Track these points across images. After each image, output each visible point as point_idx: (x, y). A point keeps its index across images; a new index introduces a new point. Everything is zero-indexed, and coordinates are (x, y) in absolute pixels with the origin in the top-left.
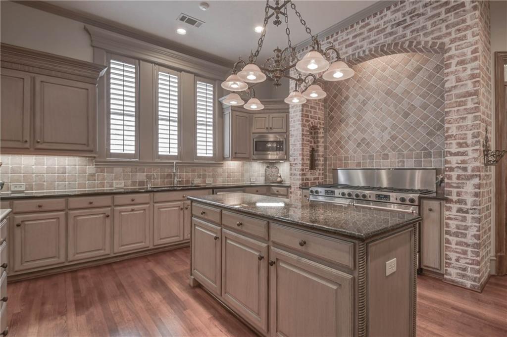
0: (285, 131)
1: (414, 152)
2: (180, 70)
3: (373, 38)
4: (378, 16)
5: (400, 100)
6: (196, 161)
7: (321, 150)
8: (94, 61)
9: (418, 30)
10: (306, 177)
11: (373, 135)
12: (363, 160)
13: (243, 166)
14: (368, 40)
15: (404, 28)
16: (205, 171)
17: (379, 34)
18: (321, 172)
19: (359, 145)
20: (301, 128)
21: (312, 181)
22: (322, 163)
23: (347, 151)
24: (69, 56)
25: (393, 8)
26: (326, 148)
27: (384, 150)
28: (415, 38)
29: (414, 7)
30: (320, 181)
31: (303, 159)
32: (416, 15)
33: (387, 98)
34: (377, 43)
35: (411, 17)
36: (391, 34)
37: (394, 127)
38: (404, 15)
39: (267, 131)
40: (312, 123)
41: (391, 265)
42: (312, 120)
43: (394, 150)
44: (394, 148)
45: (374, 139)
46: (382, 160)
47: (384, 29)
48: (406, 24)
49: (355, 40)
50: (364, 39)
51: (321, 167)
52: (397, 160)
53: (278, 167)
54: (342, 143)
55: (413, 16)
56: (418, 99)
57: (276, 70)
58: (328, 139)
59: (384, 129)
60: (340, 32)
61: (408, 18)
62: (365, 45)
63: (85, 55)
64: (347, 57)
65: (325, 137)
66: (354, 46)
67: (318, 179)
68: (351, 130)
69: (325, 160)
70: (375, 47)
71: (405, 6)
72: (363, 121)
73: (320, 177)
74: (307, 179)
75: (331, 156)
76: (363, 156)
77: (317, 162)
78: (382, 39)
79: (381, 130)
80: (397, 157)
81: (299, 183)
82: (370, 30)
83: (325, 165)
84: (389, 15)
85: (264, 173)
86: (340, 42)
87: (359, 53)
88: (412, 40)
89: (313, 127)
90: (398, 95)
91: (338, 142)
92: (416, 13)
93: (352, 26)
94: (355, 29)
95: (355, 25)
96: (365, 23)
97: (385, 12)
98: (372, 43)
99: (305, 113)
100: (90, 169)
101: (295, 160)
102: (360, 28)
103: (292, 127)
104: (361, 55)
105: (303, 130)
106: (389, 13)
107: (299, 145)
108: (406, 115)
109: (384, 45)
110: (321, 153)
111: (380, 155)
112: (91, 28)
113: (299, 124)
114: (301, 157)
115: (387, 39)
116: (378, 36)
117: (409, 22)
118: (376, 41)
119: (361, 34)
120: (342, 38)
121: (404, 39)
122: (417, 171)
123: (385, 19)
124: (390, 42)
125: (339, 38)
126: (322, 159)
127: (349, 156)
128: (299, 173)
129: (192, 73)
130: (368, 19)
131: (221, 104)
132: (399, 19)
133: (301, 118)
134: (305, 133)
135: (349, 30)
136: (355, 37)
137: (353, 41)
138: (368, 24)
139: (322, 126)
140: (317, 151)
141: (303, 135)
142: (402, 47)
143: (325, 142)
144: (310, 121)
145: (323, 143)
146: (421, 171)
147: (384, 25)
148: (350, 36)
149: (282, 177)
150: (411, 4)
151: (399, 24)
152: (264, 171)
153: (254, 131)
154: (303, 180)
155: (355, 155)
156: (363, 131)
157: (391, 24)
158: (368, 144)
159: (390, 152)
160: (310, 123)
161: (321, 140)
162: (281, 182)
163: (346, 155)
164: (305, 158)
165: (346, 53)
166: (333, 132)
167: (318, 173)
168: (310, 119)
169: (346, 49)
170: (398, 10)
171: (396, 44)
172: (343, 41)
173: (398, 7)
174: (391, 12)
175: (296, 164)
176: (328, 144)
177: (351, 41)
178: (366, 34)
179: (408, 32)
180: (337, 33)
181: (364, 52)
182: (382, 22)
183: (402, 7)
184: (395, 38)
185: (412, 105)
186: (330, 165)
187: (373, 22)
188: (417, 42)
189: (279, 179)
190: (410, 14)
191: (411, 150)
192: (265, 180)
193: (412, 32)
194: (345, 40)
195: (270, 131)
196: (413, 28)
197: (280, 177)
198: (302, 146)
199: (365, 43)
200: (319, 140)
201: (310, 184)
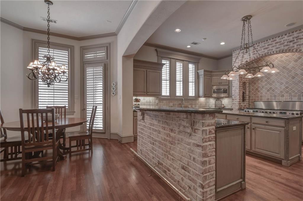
0: (228, 84)
1: (297, 94)
2: (183, 61)
3: (277, 46)
4: (281, 37)
5: (290, 71)
6: (189, 98)
7: (247, 92)
8: (158, 61)
9: (300, 45)
10: (241, 105)
11: (276, 86)
12: (270, 97)
13: (206, 100)
14: (275, 47)
15: (294, 43)
16: (192, 102)
17: (281, 45)
18: (247, 103)
19: (268, 91)
20: (239, 83)
21: (244, 107)
22: (247, 98)
23: (262, 93)
24: (147, 61)
25: (288, 35)
26: (249, 92)
27: (282, 93)
28: (299, 48)
29: (298, 35)
30: (247, 107)
31: (240, 97)
32: (299, 39)
33: (283, 70)
34: (280, 48)
35: (297, 39)
36: (287, 45)
37: (287, 83)
38: (293, 38)
39: (219, 84)
40: (244, 81)
41: (295, 128)
42: (243, 79)
43: (287, 93)
44: (287, 92)
45: (276, 88)
46: (281, 98)
47: (283, 43)
48: (294, 42)
49: (269, 46)
50: (273, 47)
51: (247, 101)
52: (289, 97)
53: (222, 100)
54: (259, 89)
55: (298, 39)
56: (299, 71)
57: (247, 69)
58: (251, 88)
59: (282, 84)
60: (260, 42)
61: (295, 39)
62: (274, 49)
63: (154, 60)
64: (265, 54)
65: (249, 87)
66: (268, 49)
67: (246, 106)
68: (264, 84)
69: (249, 97)
70: (279, 51)
71: (294, 34)
72: (271, 80)
73: (247, 105)
74: (241, 106)
75: (252, 95)
76: (271, 95)
77: (245, 98)
78: (282, 47)
79: (280, 84)
80: (289, 96)
81: (237, 107)
82: (277, 43)
83: (249, 99)
84: (286, 38)
85: (215, 103)
86: (261, 47)
87: (271, 52)
88: (297, 49)
89: (244, 82)
90: (289, 69)
91: (257, 89)
92: (299, 38)
93: (267, 41)
94: (269, 42)
95: (269, 40)
96: (273, 40)
97: (284, 36)
98: (277, 48)
99: (240, 76)
100: (157, 101)
101: (235, 97)
102: (271, 42)
103: (234, 83)
104: (272, 53)
105: (240, 84)
106: (286, 36)
107: (237, 91)
108: (293, 78)
109: (284, 50)
110: (247, 94)
111: (280, 95)
112: (159, 50)
113: (238, 82)
114: (239, 96)
115: (285, 47)
116: (281, 46)
117: (295, 41)
118: (279, 48)
119: (271, 44)
120: (262, 45)
121: (293, 48)
122: (297, 102)
123: (284, 39)
124: (286, 49)
125: (260, 45)
126: (247, 97)
127: (263, 95)
128: (237, 103)
129: (187, 61)
130: (275, 38)
131: (198, 73)
132: (291, 39)
133: (239, 79)
134: (241, 85)
135: (266, 42)
136: (269, 45)
137: (268, 47)
138: (275, 40)
139: (248, 82)
140: (246, 93)
141: (240, 86)
142: (292, 51)
143: (249, 89)
144: (242, 80)
145: (248, 89)
146: (299, 102)
147: (283, 41)
148: (266, 45)
149: (224, 105)
150: (297, 34)
151: (291, 42)
152: (215, 102)
153: (212, 84)
154: (239, 106)
155: (266, 95)
156: (271, 84)
157: (287, 41)
158: (273, 90)
159: (285, 94)
160: (243, 81)
161: (247, 88)
162: (224, 107)
163: (261, 95)
164: (241, 96)
165: (264, 52)
166: (254, 85)
167: (246, 103)
168: (242, 79)
169: (264, 50)
170: (291, 36)
171: (290, 50)
172: (262, 46)
173: (290, 35)
174: (287, 36)
175: (236, 99)
176: (251, 90)
177: (266, 47)
178: (274, 45)
179: (295, 45)
180: (259, 43)
181: (273, 52)
182: (282, 40)
183: (293, 34)
184: (289, 47)
185: (297, 73)
186: (252, 100)
187: (278, 40)
188: (300, 50)
189: (223, 106)
190: (296, 38)
191: (296, 93)
192: (215, 106)
193: (297, 45)
194: (264, 46)
195: (221, 84)
196: (298, 44)
197: (223, 105)
198: (239, 91)
199: (274, 48)
200: (246, 88)
201: (242, 108)
